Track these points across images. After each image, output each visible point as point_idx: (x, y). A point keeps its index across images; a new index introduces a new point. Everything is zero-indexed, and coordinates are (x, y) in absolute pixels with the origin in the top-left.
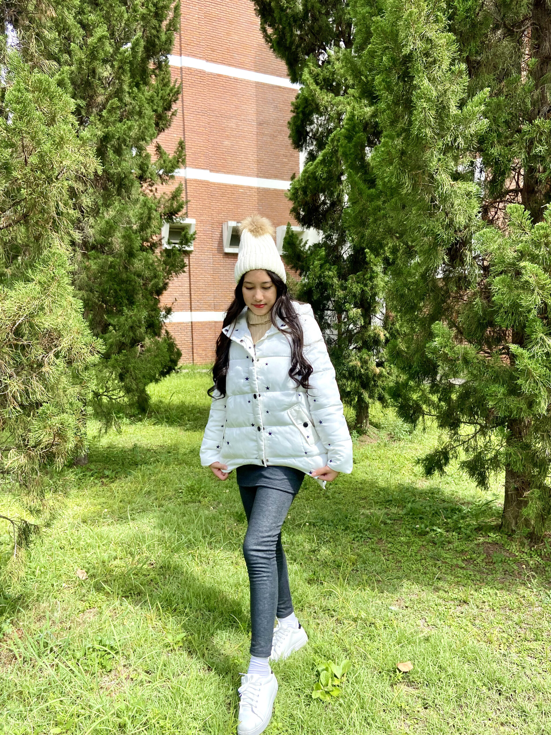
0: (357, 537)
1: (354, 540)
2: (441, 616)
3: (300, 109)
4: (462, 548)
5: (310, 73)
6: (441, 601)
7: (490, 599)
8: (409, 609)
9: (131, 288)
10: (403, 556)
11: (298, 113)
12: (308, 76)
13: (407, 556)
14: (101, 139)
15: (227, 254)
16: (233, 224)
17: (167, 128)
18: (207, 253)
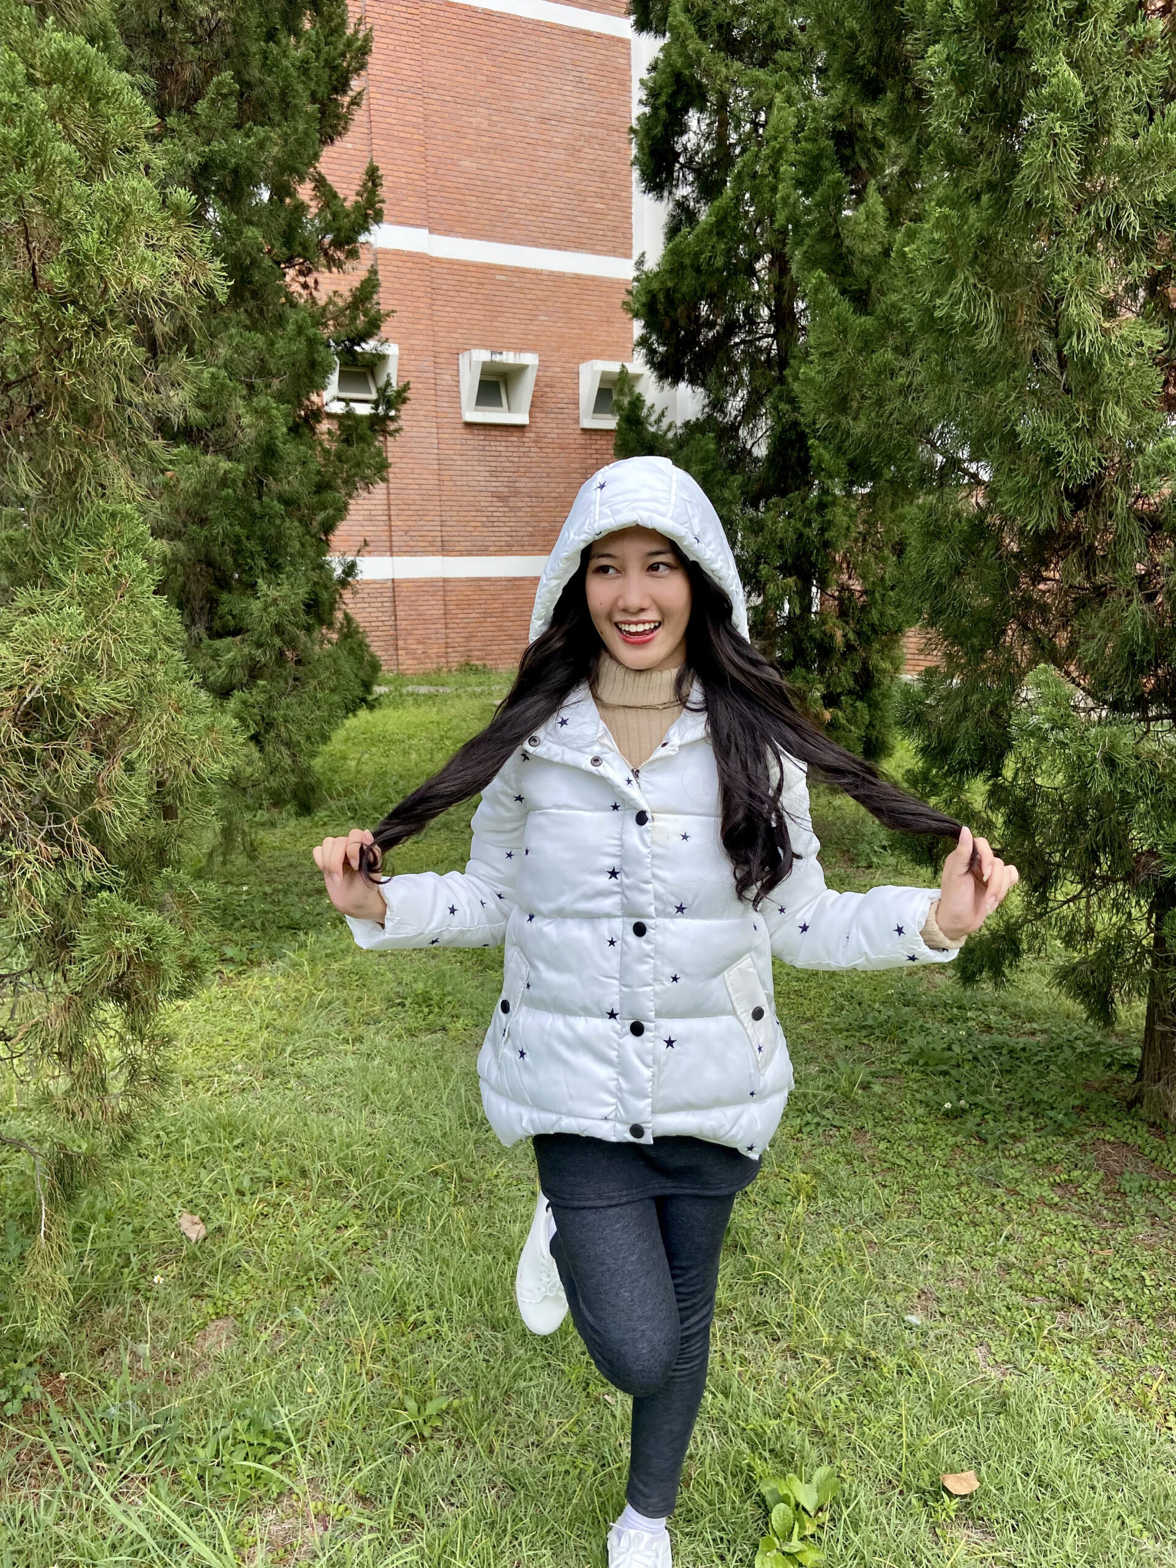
0: (808, 1124)
1: (801, 1131)
2: (1024, 1339)
3: (663, 98)
4: (1046, 1153)
6: (1018, 1298)
7: (1130, 1294)
8: (948, 1319)
9: (273, 532)
10: (918, 1176)
11: (655, 109)
12: (682, 17)
13: (927, 1177)
14: (193, 172)
15: (469, 425)
16: (482, 356)
17: (340, 134)
18: (424, 424)
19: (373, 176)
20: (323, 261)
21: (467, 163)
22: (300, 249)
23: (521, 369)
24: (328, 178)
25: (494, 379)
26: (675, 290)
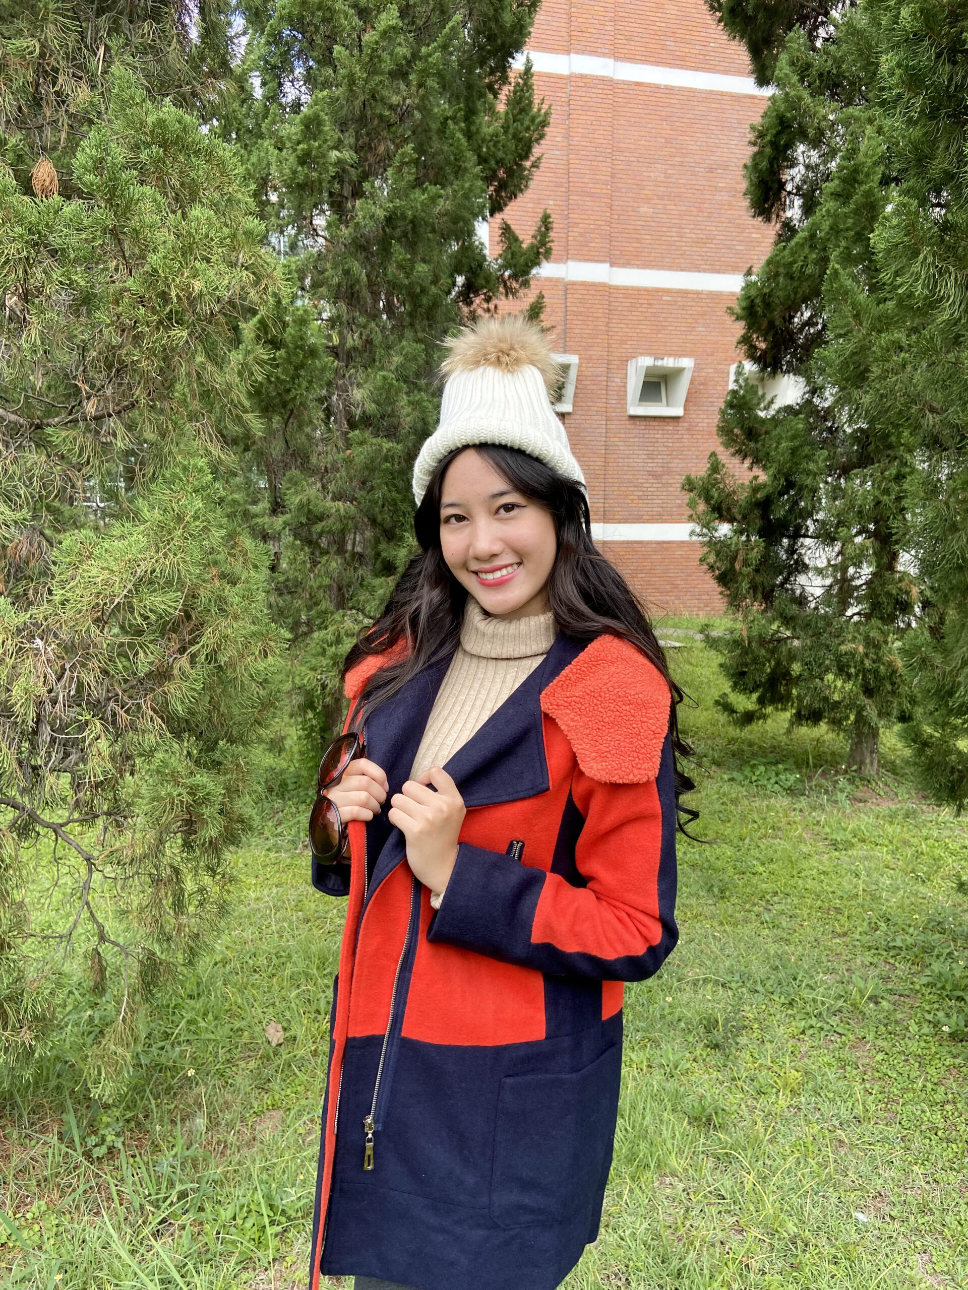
0: (811, 1027)
3: (768, 138)
5: (792, 64)
8: (897, 1223)
10: (906, 1089)
11: (762, 146)
12: (787, 70)
15: (633, 418)
16: (647, 361)
17: (521, 191)
18: (596, 418)
19: (546, 222)
20: (501, 289)
21: (644, 209)
22: (483, 282)
23: (679, 371)
24: (513, 227)
25: (655, 380)
26: (770, 295)
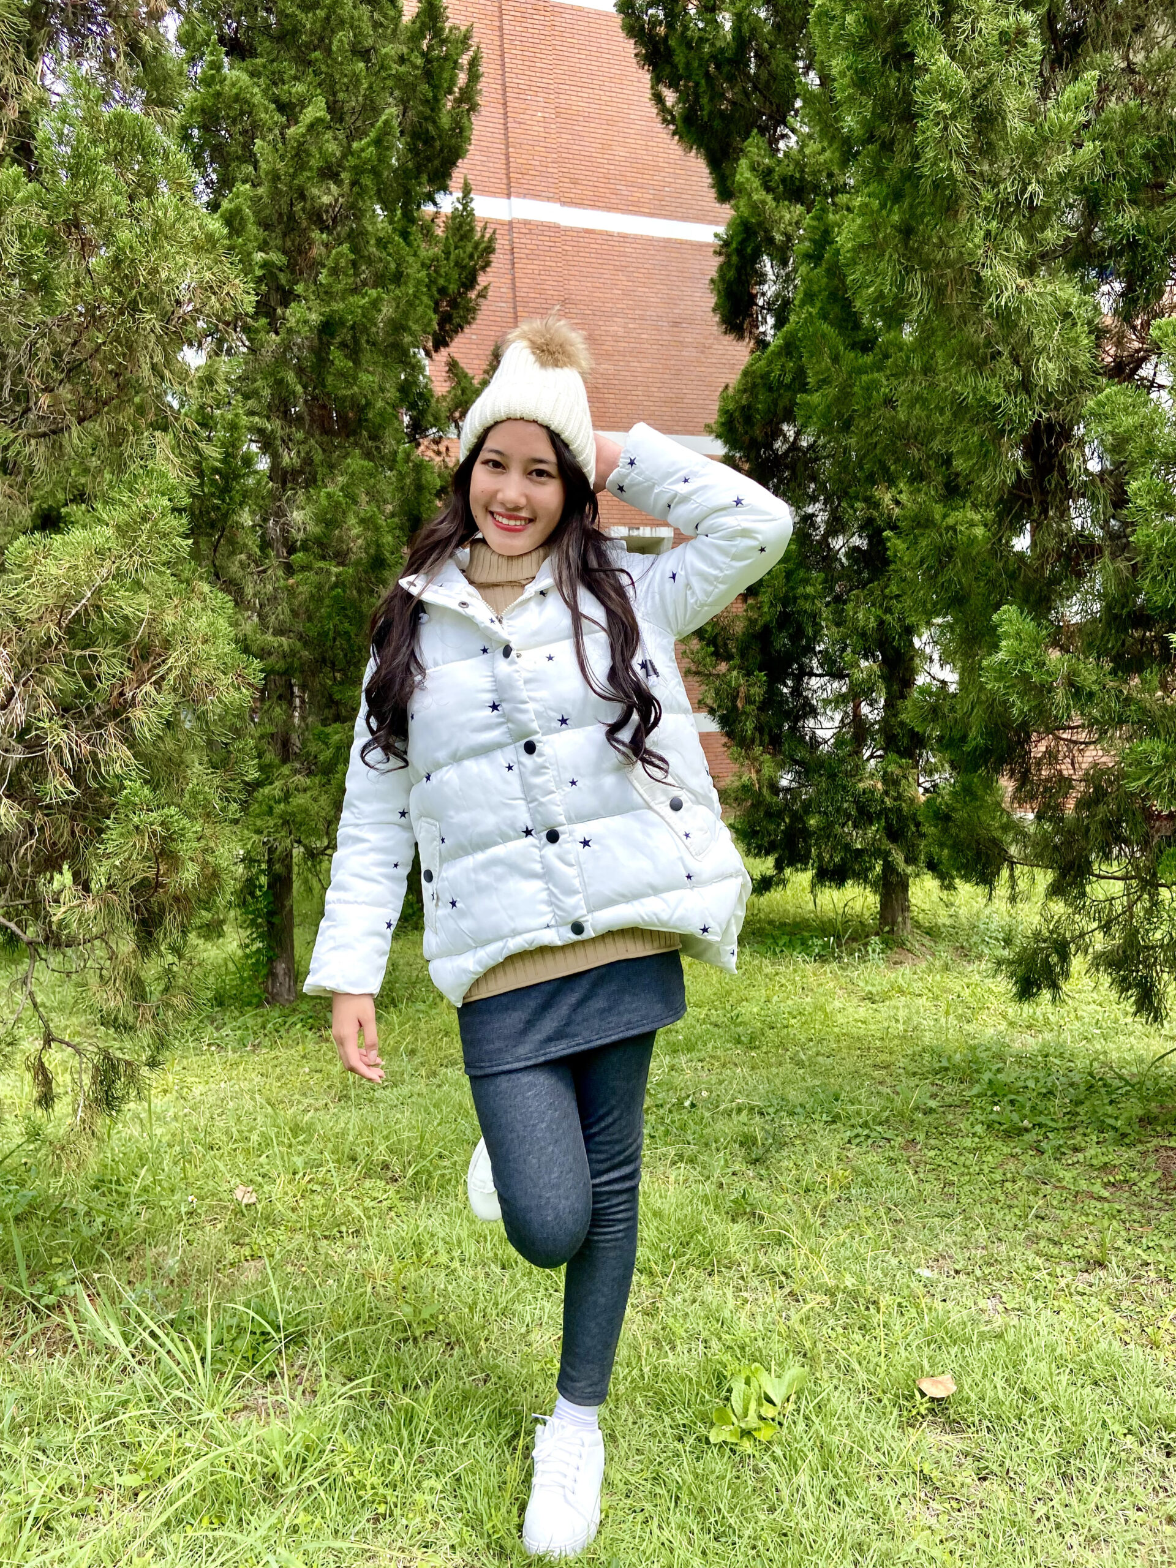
0: (857, 1136)
1: (849, 1142)
2: (1038, 1293)
3: (734, 245)
4: (1106, 1159)
5: (753, 168)
6: (1039, 1261)
7: (1160, 1257)
8: (962, 1276)
10: (962, 1174)
11: (728, 256)
12: (748, 174)
13: (969, 1174)
24: (460, 362)
26: (749, 407)
